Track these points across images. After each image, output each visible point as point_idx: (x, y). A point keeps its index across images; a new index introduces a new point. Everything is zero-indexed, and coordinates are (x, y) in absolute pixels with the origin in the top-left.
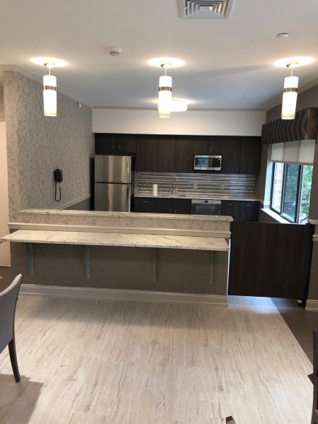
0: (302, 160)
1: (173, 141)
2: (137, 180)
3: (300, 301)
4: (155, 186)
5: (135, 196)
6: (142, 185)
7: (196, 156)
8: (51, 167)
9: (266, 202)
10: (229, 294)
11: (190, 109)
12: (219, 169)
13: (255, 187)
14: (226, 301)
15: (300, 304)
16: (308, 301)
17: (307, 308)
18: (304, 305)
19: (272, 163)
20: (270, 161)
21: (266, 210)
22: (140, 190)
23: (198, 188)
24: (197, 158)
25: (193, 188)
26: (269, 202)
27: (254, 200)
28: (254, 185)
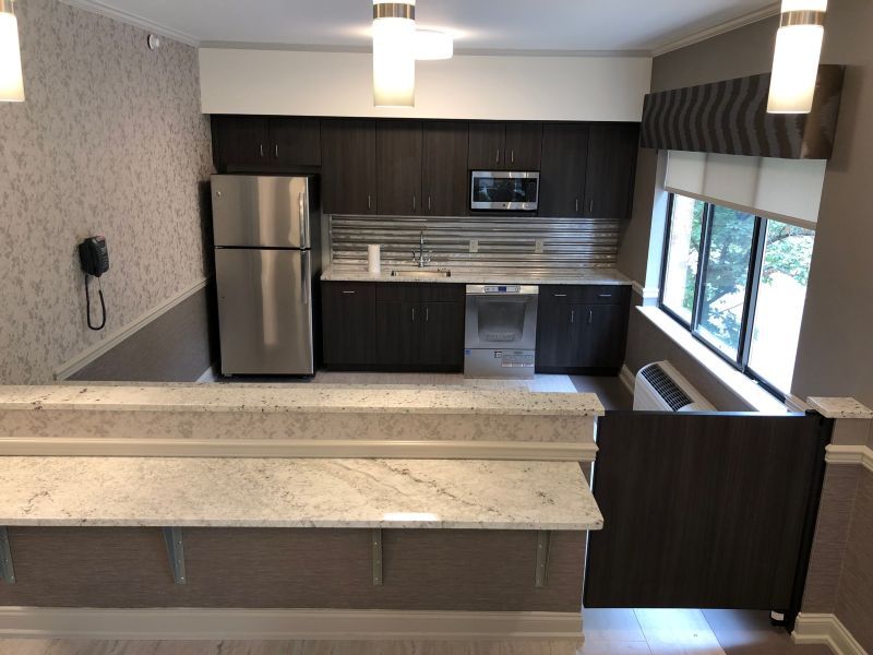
0: (765, 204)
1: (418, 135)
2: (326, 232)
3: (779, 617)
4: (374, 250)
5: (322, 278)
6: (340, 244)
7: (475, 174)
8: (67, 234)
9: (650, 291)
10: (585, 607)
11: (460, 50)
12: (533, 206)
13: (618, 245)
14: (579, 626)
15: (775, 623)
16: (802, 618)
17: (797, 636)
18: (789, 625)
19: (665, 195)
20: (662, 187)
21: (649, 310)
22: (335, 257)
23: (480, 252)
24: (477, 180)
25: (467, 251)
26: (658, 290)
27: (617, 283)
28: (615, 241)
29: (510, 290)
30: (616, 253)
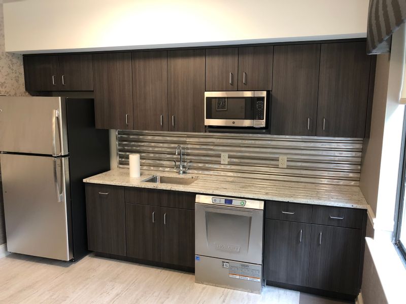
2: (114, 143)
4: (134, 160)
5: (84, 181)
12: (262, 124)
25: (220, 163)
27: (349, 205)
28: (359, 160)
29: (236, 203)
30: (360, 172)
